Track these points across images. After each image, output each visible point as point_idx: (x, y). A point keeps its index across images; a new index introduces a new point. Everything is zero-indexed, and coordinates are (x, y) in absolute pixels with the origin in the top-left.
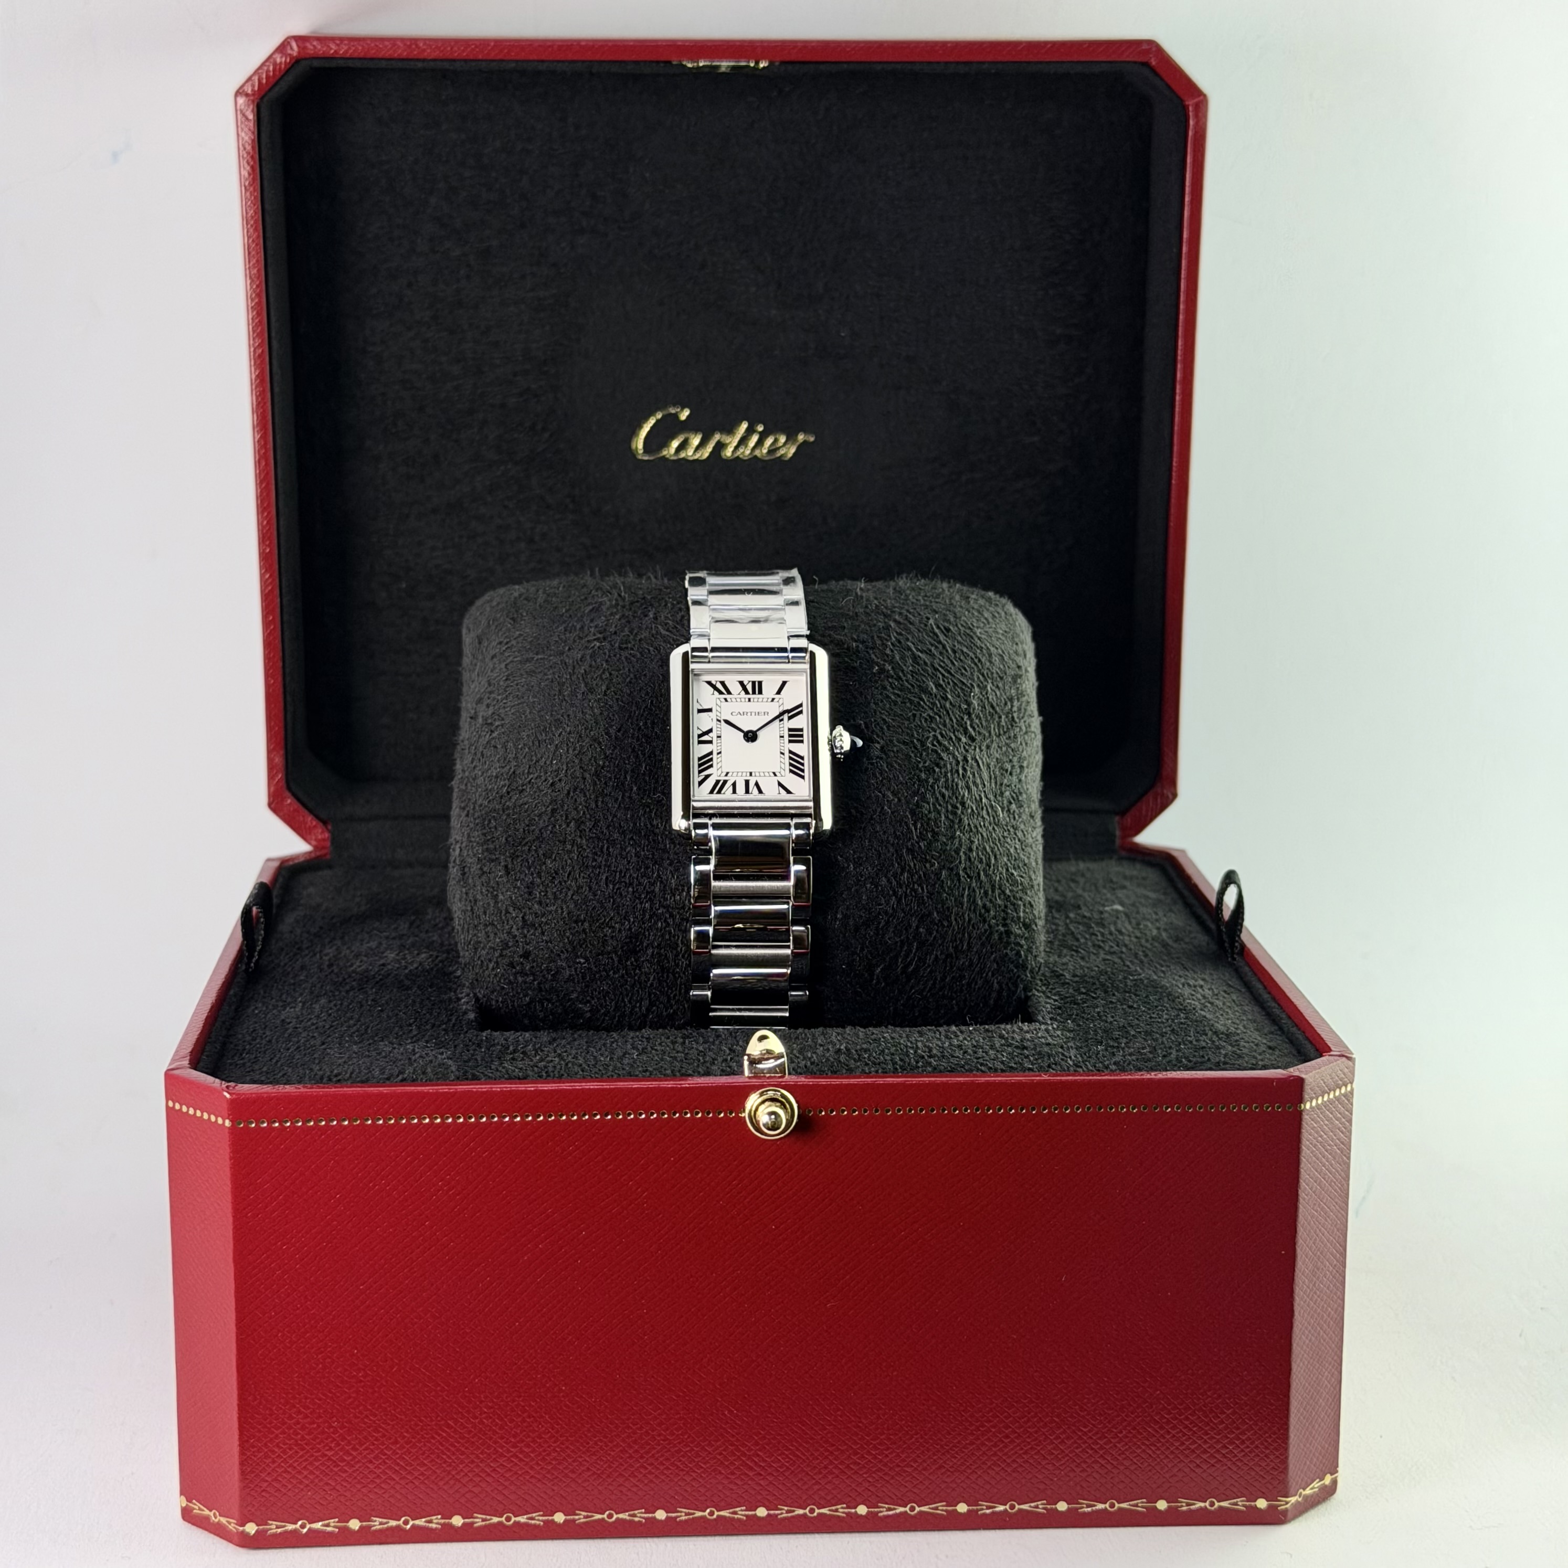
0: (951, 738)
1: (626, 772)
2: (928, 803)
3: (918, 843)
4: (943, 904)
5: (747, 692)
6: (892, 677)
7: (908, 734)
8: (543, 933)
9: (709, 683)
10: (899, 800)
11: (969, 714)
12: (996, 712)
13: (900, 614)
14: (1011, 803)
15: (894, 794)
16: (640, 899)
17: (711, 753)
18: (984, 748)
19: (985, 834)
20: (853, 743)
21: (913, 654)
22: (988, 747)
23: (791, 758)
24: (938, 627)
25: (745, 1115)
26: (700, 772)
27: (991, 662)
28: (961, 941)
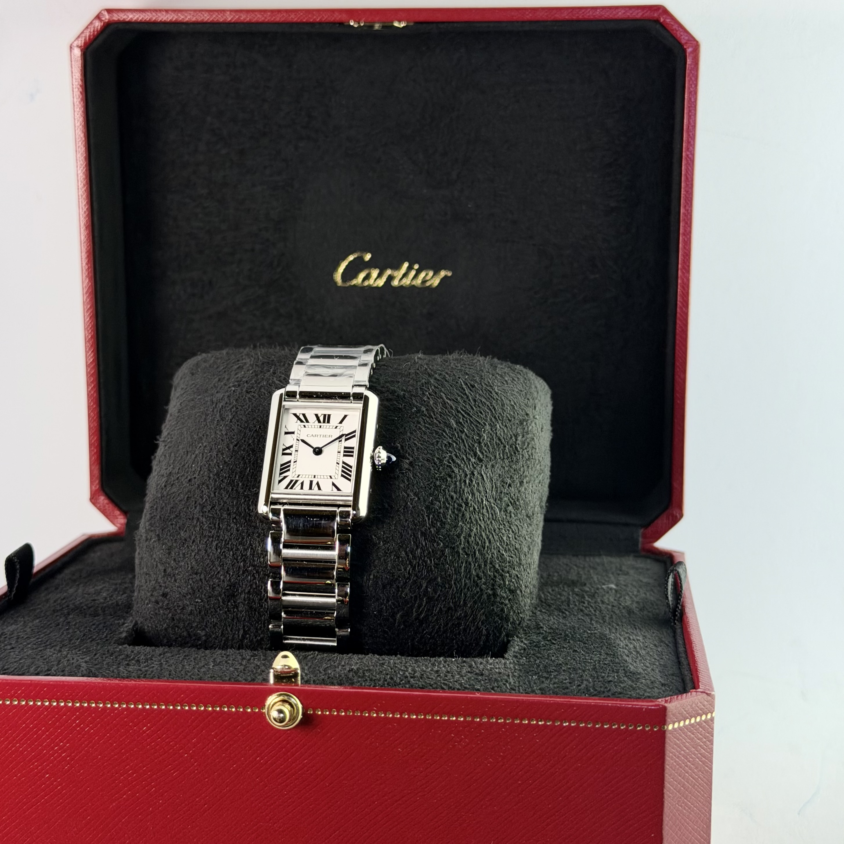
0: (463, 459)
1: (236, 474)
2: (440, 502)
3: (429, 529)
4: (446, 572)
5: (319, 422)
6: (426, 415)
7: (431, 454)
8: (175, 580)
9: (295, 415)
10: (419, 499)
11: (480, 443)
12: (502, 443)
13: (440, 374)
14: (508, 505)
15: (416, 494)
16: (237, 560)
17: (290, 462)
18: (489, 467)
19: (482, 525)
20: (389, 458)
21: (444, 401)
22: (493, 466)
23: (343, 467)
24: (466, 384)
25: (265, 711)
26: (281, 474)
27: (503, 409)
28: (459, 598)
